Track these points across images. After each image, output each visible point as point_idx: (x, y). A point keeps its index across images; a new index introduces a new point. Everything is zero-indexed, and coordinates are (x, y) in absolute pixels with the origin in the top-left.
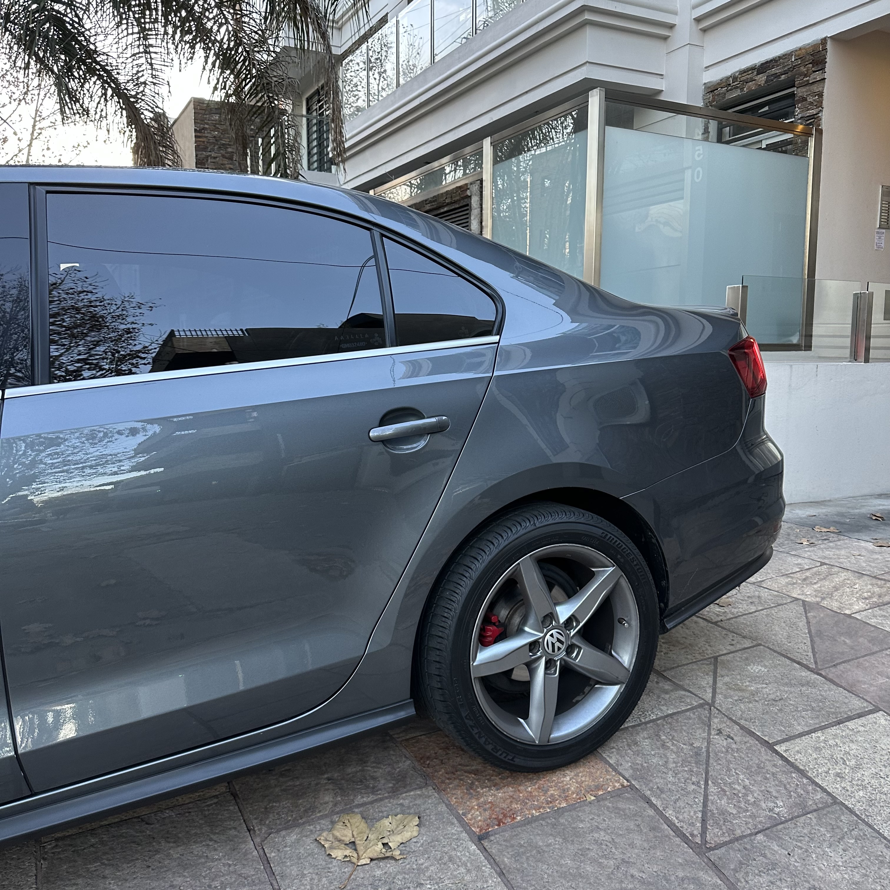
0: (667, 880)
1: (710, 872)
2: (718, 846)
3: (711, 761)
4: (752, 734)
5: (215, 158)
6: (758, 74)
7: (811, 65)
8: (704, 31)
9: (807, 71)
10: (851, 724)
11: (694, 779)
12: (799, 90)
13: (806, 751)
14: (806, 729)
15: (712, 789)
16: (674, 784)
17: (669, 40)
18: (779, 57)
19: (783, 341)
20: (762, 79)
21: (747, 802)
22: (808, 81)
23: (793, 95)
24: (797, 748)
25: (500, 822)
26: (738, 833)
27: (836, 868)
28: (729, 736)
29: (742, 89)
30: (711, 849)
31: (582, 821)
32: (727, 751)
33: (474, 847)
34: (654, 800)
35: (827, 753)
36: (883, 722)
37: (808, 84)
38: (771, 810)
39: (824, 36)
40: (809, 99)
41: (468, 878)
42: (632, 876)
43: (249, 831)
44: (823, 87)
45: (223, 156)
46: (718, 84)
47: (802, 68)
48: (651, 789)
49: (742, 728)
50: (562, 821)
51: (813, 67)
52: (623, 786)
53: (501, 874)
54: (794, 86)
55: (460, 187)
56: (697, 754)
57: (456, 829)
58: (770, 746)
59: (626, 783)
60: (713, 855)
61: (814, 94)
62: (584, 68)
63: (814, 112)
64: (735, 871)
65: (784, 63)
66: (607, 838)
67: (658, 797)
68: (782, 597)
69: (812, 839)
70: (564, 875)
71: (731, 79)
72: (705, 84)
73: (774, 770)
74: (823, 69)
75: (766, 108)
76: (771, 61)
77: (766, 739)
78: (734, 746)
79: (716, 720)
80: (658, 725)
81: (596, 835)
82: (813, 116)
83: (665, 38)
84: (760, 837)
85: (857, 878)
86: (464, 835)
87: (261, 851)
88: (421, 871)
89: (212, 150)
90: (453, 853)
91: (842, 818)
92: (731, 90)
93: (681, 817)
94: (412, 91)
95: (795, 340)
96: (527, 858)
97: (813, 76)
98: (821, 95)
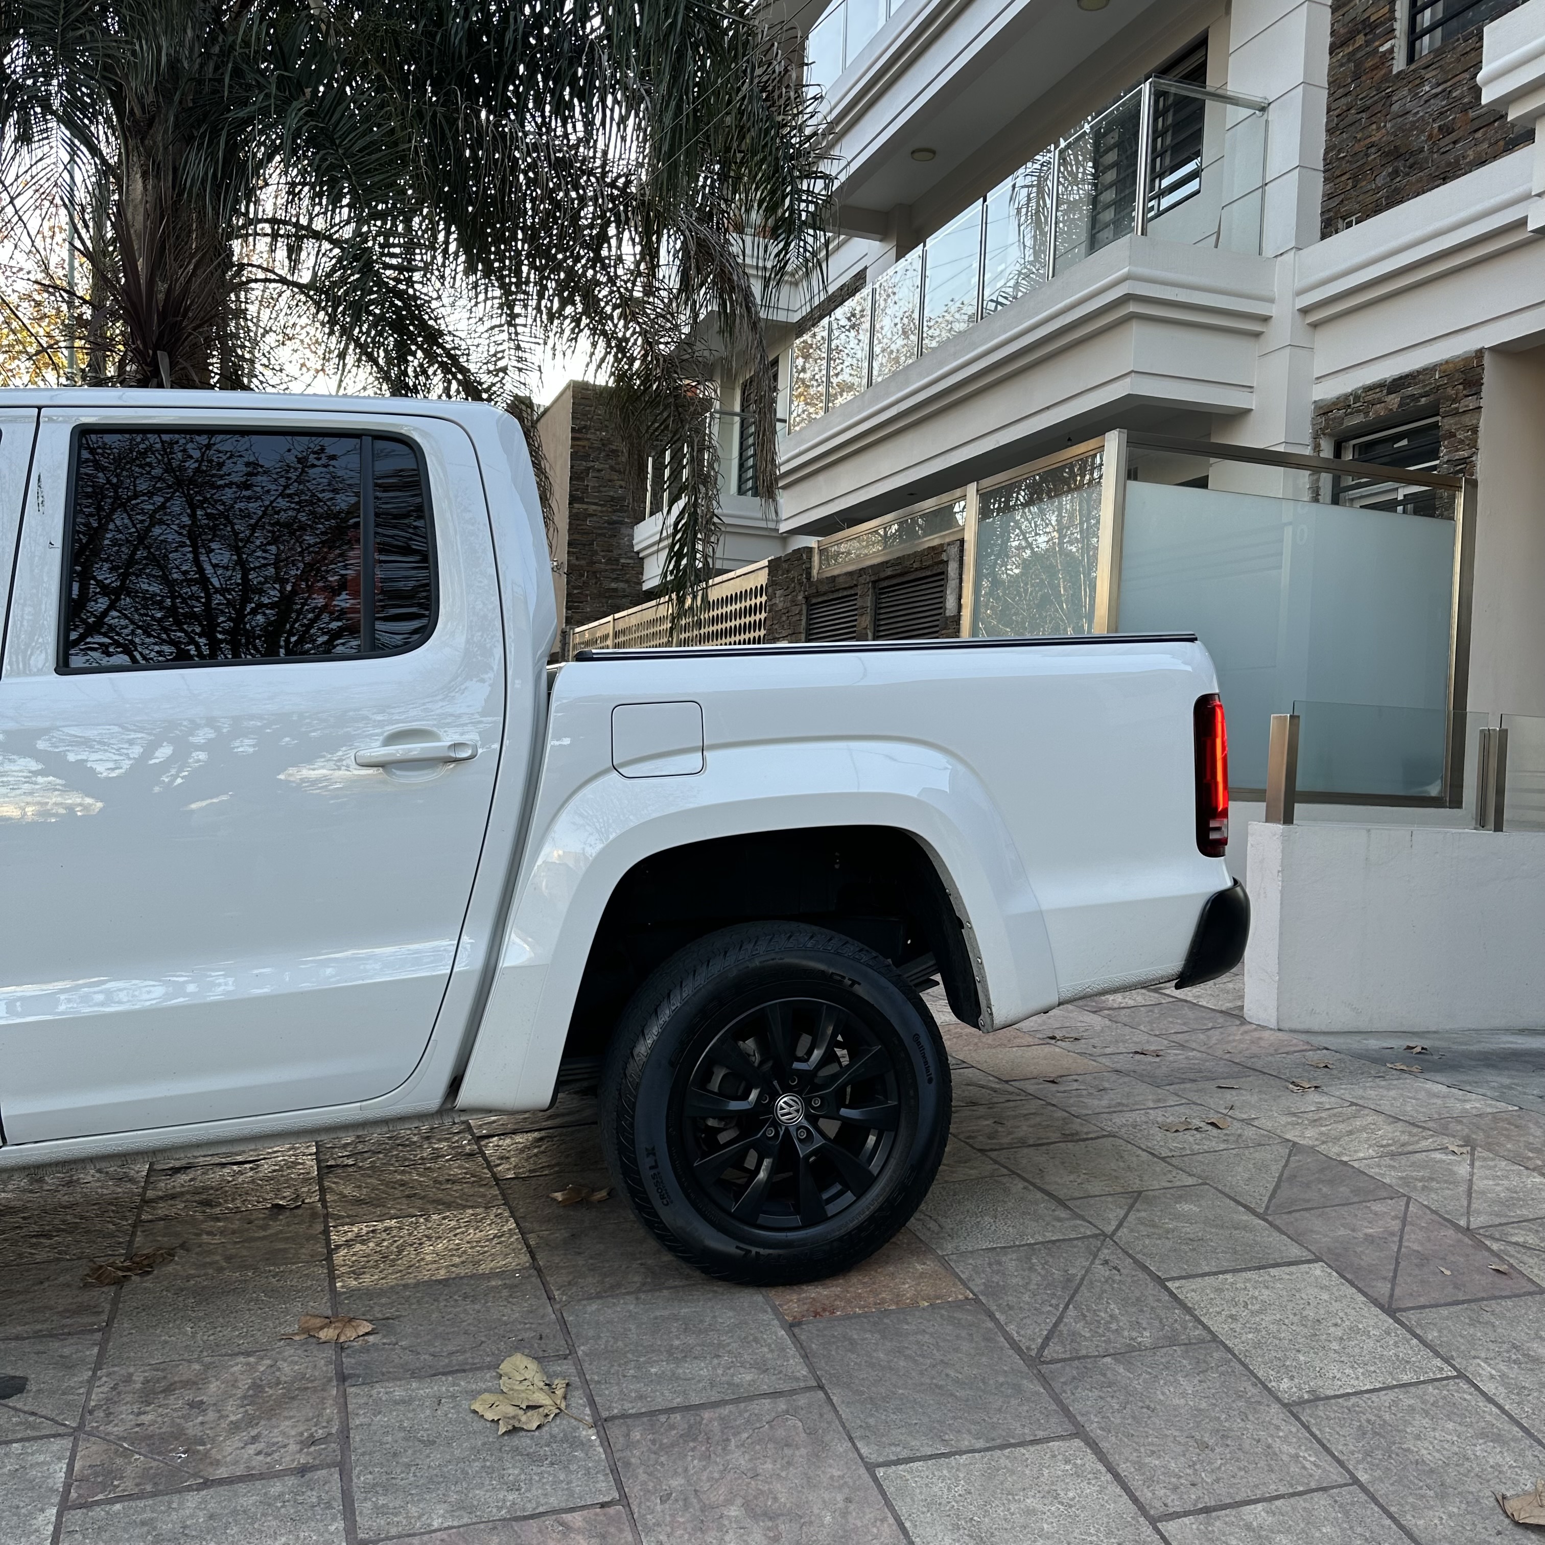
0: (984, 1382)
1: (1036, 1382)
2: (1053, 1361)
3: (1083, 1288)
4: (1145, 1268)
5: (599, 471)
6: (1389, 393)
7: (1461, 387)
8: (1315, 326)
9: (1457, 394)
10: (1273, 1271)
11: (1054, 1302)
12: (1445, 420)
13: (1203, 1290)
14: (1214, 1270)
15: (1071, 1312)
16: (1028, 1303)
17: (1262, 337)
18: (1419, 372)
19: (1414, 792)
20: (1393, 401)
21: (1108, 1329)
22: (1457, 408)
23: (1436, 425)
24: (1194, 1287)
25: (816, 1314)
26: (1083, 1352)
27: (1184, 1395)
28: (1115, 1268)
29: (1366, 414)
30: (1044, 1362)
31: (908, 1324)
32: (1106, 1281)
33: (783, 1332)
34: (998, 1315)
35: (1228, 1295)
36: (1318, 1272)
37: (1456, 413)
38: (1132, 1339)
39: (1479, 347)
40: (1460, 435)
41: (769, 1356)
42: (947, 1375)
43: (549, 1299)
44: (1479, 420)
45: (612, 468)
46: (1334, 404)
47: (1449, 390)
48: (999, 1306)
49: (1136, 1261)
50: (886, 1321)
51: (1464, 389)
52: (967, 1298)
53: (805, 1357)
54: (1438, 415)
55: (933, 548)
56: (1069, 1280)
57: (768, 1316)
58: (1161, 1282)
59: (971, 1296)
60: (1044, 1369)
61: (1466, 428)
62: (1128, 380)
63: (1465, 454)
64: (1065, 1383)
65: (1424, 381)
66: (931, 1341)
67: (1002, 1313)
68: (1270, 1138)
69: (1167, 1368)
70: (872, 1365)
71: (1351, 398)
72: (1315, 402)
73: (1155, 1304)
74: (1478, 393)
75: (1404, 442)
76: (1407, 376)
77: (1159, 1274)
78: (1117, 1278)
79: (1106, 1251)
80: (1034, 1250)
81: (920, 1337)
82: (1464, 461)
83: (1257, 335)
84: (1108, 1360)
85: (1204, 1405)
86: (776, 1322)
87: (559, 1315)
88: (720, 1345)
89: (597, 459)
90: (759, 1335)
91: (1215, 1354)
92: (1351, 413)
93: (1022, 1332)
94: (888, 395)
95: (1434, 790)
96: (838, 1348)
97: (1465, 402)
98: (1475, 430)
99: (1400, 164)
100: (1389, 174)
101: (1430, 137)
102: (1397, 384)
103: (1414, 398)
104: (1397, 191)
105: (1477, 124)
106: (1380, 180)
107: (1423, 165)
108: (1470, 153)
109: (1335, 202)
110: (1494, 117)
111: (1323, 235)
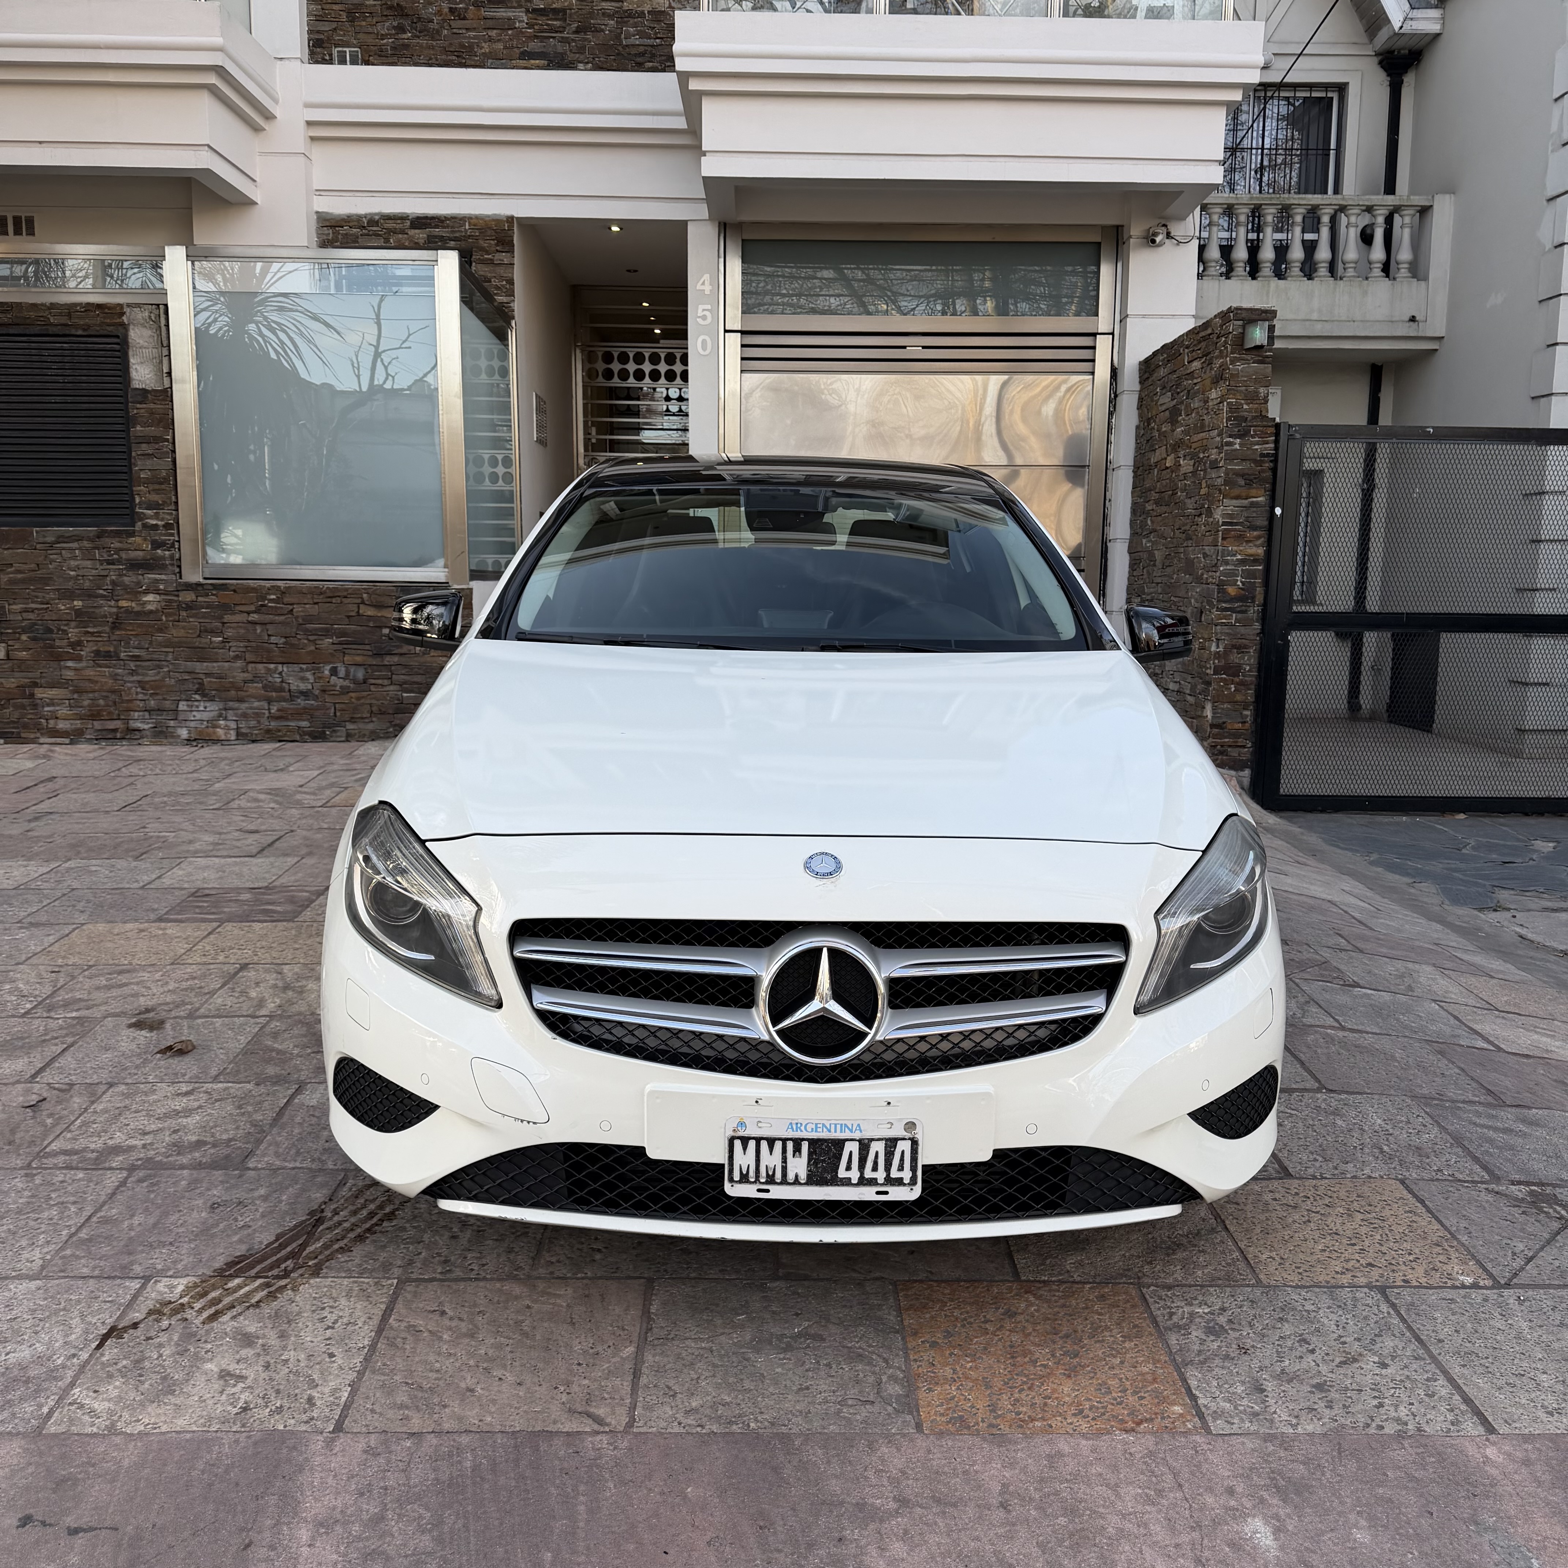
6: (411, 228)
7: (493, 242)
8: (321, 140)
9: (489, 247)
12: (478, 268)
17: (261, 134)
18: (445, 219)
20: (420, 236)
22: (492, 259)
29: (387, 240)
37: (491, 263)
39: (507, 214)
40: (495, 282)
44: (513, 274)
46: (343, 220)
47: (481, 242)
51: (497, 245)
61: (501, 278)
62: (201, 152)
63: (502, 299)
65: (452, 228)
71: (366, 220)
72: (317, 212)
74: (509, 252)
76: (433, 218)
83: (257, 129)
92: (368, 235)
97: (498, 256)
98: (511, 282)
99: (406, 23)
100: (394, 27)
101: (439, 13)
102: (422, 222)
103: (443, 239)
104: (406, 46)
105: (490, 23)
106: (384, 28)
107: (434, 35)
108: (485, 45)
109: (326, 27)
110: (508, 25)
111: (312, 54)
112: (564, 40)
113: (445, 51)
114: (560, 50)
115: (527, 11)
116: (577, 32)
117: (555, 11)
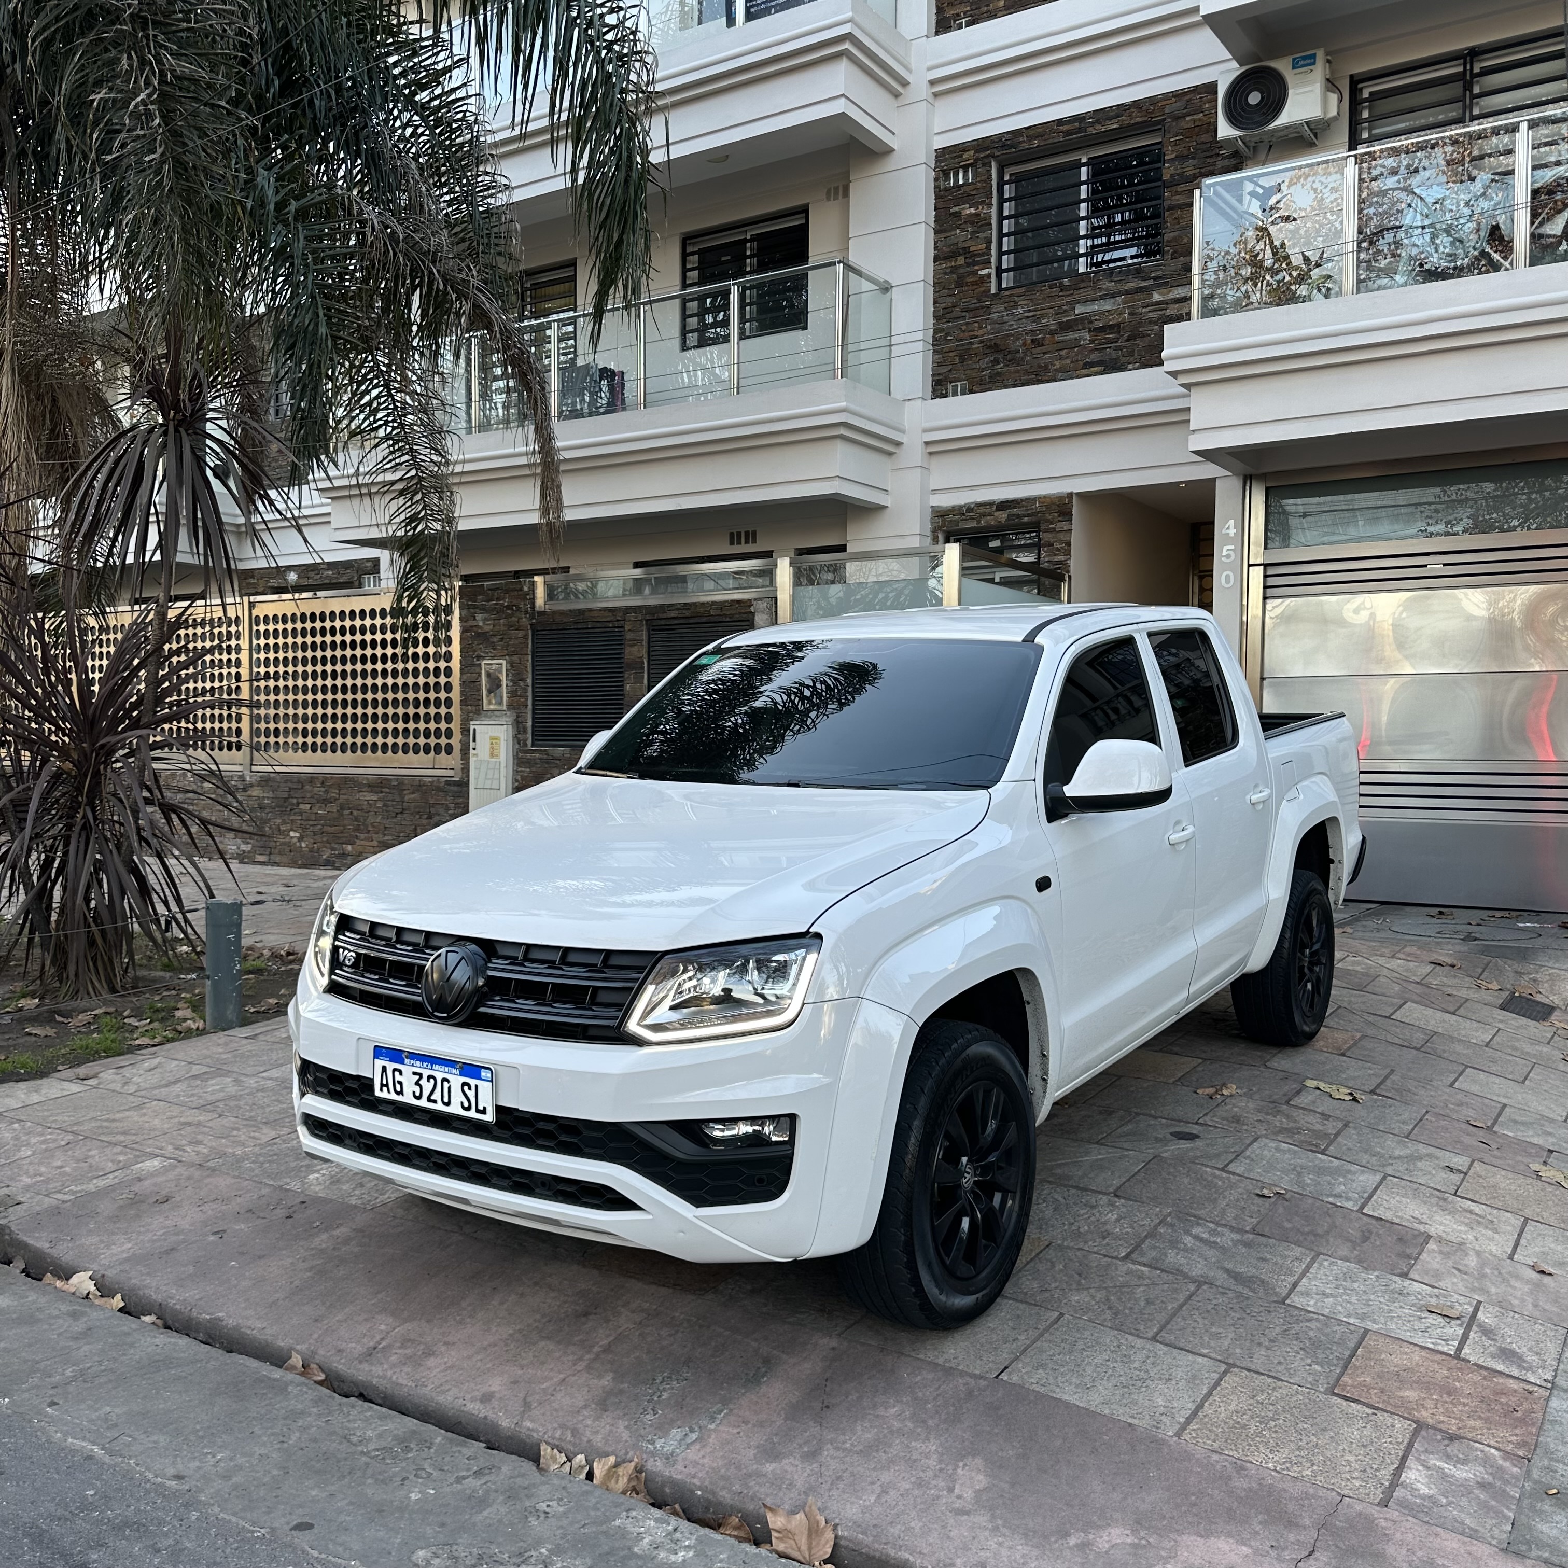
6: (998, 509)
7: (1056, 515)
8: (934, 455)
9: (1052, 519)
12: (1046, 534)
17: (895, 456)
18: (1022, 500)
20: (1002, 516)
22: (1054, 528)
29: (979, 522)
37: (1054, 531)
39: (1068, 491)
40: (1057, 545)
44: (1070, 538)
46: (949, 510)
47: (1048, 515)
51: (1059, 516)
54: (1040, 529)
61: (1061, 542)
62: (835, 482)
63: (1062, 558)
65: (1026, 506)
71: (964, 509)
72: (931, 507)
74: (1069, 520)
76: (1012, 501)
82: (1060, 562)
83: (890, 454)
92: (965, 519)
97: (1059, 525)
98: (1069, 544)
99: (1000, 356)
100: (991, 361)
101: (1024, 344)
102: (1004, 505)
103: (1018, 516)
104: (998, 374)
105: (1061, 346)
106: (984, 363)
107: (1019, 362)
108: (1057, 363)
109: (944, 370)
110: (1076, 344)
111: (934, 391)
112: (1117, 349)
113: (1028, 373)
114: (1114, 356)
115: (1090, 331)
116: (1128, 340)
117: (1111, 327)
